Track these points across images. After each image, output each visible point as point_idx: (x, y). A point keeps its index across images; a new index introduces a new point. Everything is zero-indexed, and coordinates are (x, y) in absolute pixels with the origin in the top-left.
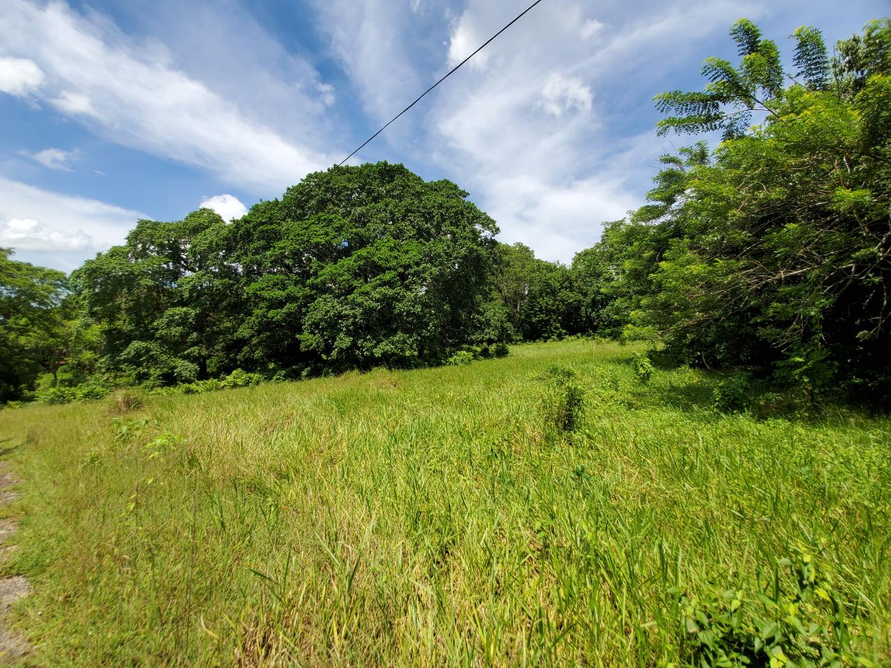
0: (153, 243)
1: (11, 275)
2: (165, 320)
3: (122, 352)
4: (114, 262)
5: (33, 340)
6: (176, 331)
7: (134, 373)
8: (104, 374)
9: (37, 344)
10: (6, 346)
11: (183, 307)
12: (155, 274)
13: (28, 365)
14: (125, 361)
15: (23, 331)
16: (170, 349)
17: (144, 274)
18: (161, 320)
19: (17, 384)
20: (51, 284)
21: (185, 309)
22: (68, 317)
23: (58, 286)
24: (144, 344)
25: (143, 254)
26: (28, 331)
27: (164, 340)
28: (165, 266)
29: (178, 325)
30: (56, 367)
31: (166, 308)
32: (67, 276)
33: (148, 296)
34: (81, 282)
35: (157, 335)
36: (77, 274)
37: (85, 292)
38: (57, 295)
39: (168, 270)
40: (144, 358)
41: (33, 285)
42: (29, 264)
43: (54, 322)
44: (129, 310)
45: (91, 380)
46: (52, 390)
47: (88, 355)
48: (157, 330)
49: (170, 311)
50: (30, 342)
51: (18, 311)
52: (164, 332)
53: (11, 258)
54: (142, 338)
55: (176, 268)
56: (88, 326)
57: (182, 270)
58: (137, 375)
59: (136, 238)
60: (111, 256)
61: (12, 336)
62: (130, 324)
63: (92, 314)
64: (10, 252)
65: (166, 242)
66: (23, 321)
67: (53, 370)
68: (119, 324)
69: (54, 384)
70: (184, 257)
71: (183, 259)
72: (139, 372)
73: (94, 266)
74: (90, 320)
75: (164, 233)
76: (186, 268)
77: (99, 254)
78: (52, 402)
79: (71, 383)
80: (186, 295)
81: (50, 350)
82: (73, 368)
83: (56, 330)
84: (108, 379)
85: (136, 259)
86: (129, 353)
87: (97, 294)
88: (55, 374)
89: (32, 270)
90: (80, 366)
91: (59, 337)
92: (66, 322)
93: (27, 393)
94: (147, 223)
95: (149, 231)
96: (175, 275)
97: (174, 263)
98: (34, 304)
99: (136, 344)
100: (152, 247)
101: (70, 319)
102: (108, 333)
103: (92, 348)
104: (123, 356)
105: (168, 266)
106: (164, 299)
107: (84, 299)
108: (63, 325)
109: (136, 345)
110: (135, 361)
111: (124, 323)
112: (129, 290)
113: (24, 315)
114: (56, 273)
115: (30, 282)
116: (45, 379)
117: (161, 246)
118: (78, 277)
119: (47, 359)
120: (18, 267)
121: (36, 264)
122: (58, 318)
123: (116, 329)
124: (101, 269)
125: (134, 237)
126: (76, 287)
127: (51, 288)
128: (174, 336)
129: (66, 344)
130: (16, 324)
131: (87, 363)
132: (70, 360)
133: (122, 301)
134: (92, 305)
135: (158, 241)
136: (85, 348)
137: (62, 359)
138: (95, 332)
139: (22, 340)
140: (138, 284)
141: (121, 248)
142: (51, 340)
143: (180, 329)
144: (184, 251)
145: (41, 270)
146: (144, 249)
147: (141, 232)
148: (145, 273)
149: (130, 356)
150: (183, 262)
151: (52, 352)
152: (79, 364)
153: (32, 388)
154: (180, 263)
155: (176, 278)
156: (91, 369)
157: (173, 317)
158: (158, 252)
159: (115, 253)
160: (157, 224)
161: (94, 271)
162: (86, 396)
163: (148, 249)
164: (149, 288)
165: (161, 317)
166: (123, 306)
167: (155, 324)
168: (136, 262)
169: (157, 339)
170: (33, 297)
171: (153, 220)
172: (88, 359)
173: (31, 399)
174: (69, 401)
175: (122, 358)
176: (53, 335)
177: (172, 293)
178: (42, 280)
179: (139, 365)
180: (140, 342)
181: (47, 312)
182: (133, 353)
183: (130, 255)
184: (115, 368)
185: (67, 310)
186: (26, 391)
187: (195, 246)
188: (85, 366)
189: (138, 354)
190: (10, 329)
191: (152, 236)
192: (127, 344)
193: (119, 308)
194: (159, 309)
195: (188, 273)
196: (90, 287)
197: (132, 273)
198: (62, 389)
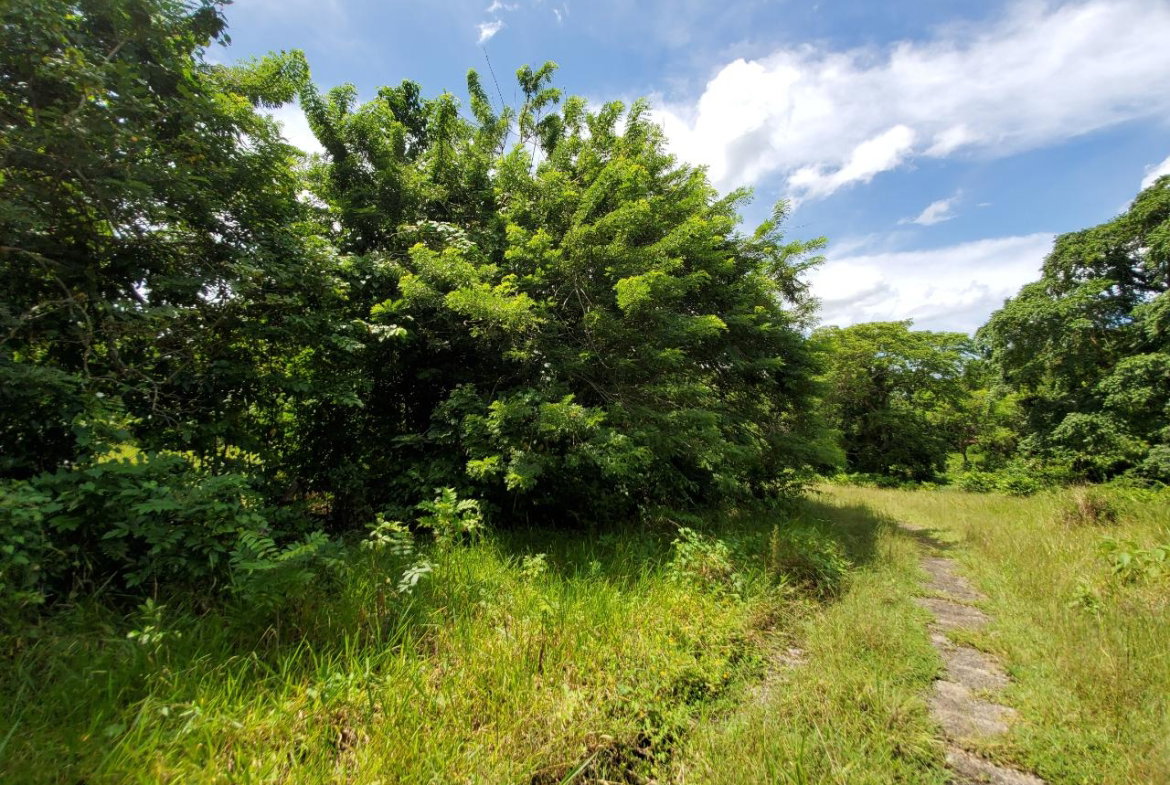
0: (1081, 264)
1: (912, 348)
2: (1117, 378)
3: (1053, 429)
4: (1029, 306)
5: (939, 416)
6: (1141, 394)
7: (1071, 461)
8: (1027, 458)
9: (943, 419)
10: (914, 421)
11: (1148, 353)
12: (1090, 310)
13: (937, 443)
14: (1058, 442)
15: (928, 406)
16: (1133, 423)
17: (1074, 314)
18: (1110, 378)
19: (927, 463)
20: (953, 350)
21: (1153, 356)
22: (974, 387)
23: (959, 351)
24: (1086, 418)
25: (1068, 284)
26: (933, 405)
27: (1119, 411)
28: (1105, 293)
29: (1143, 384)
30: (965, 446)
31: (1116, 359)
32: (971, 337)
33: (1085, 344)
34: (989, 342)
35: (1107, 403)
36: (983, 333)
37: (997, 353)
38: (960, 361)
39: (1113, 298)
40: (1089, 438)
41: (935, 354)
42: (928, 332)
43: (960, 394)
44: (1056, 370)
45: (1012, 465)
46: (967, 474)
47: (1003, 433)
48: (1105, 394)
49: (1126, 363)
50: (935, 418)
51: (923, 385)
52: (1118, 397)
53: (911, 330)
54: (1082, 408)
55: (1124, 291)
56: (1003, 395)
57: (1136, 292)
58: (1075, 463)
59: (1055, 265)
60: (1024, 300)
61: (918, 412)
62: (1061, 388)
63: (1008, 380)
64: (909, 323)
65: (1103, 256)
66: (927, 395)
67: (962, 449)
68: (1043, 390)
69: (967, 466)
70: (1138, 270)
71: (1136, 275)
72: (1079, 460)
73: (1003, 317)
74: (1007, 388)
75: (1096, 244)
76: (1144, 288)
77: (1007, 301)
78: (969, 489)
79: (986, 467)
80: (1153, 331)
81: (956, 427)
82: (985, 448)
83: (963, 402)
84: (1034, 466)
85: (1059, 294)
86: (1065, 431)
87: (1011, 352)
88: (964, 454)
89: (933, 338)
90: (994, 447)
91: (966, 411)
92: (974, 393)
93: (939, 475)
94: (1067, 238)
95: (1072, 249)
96: (1125, 304)
97: (1121, 286)
98: (937, 376)
99: (1073, 419)
100: (1080, 271)
101: (975, 389)
102: (1027, 403)
103: (1007, 423)
104: (1056, 434)
105: (1110, 292)
106: (1108, 346)
107: (997, 361)
108: (971, 397)
109: (1075, 419)
110: (1074, 442)
111: (1049, 389)
112: (1056, 340)
113: (928, 388)
114: (957, 336)
115: (931, 352)
116: (955, 460)
117: (1097, 263)
118: (984, 335)
119: (956, 437)
120: (918, 337)
121: (935, 331)
122: (963, 388)
123: (1036, 398)
124: (1014, 319)
125: (1053, 264)
126: (982, 348)
127: (953, 354)
128: (1138, 402)
129: (974, 420)
130: (921, 398)
131: (1003, 442)
132: (981, 439)
133: (1048, 357)
134: (1006, 367)
135: (1089, 259)
136: (998, 423)
137: (972, 438)
138: (1009, 405)
139: (929, 415)
140: (1070, 330)
141: (1036, 284)
142: (958, 414)
143: (1147, 391)
144: (1133, 262)
145: (941, 336)
146: (1068, 277)
147: (1061, 253)
148: (1077, 310)
149: (1066, 436)
150: (1136, 280)
151: (960, 429)
152: (993, 445)
153: (941, 469)
154: (1131, 282)
155: (1129, 309)
156: (1009, 450)
157: (1132, 371)
158: (1090, 276)
159: (1028, 294)
160: (1084, 233)
161: (1005, 323)
162: (1013, 486)
163: (1074, 274)
164: (1086, 332)
165: (1111, 373)
166: (1048, 364)
167: (1101, 385)
168: (1059, 299)
169: (1108, 409)
170: (935, 368)
171: (1078, 230)
172: (1004, 438)
173: (944, 482)
174: (988, 490)
175: (1055, 438)
176: (961, 409)
177: (1124, 334)
178: (944, 346)
179: (1081, 447)
180: (1080, 415)
181: (951, 382)
182: (1070, 432)
183: (1048, 291)
184: (1044, 452)
185: (973, 378)
186: (936, 473)
187: (1160, 245)
188: (999, 448)
189: (1078, 434)
190: (915, 405)
191: (1080, 254)
192: (1059, 418)
193: (1042, 369)
194: (1106, 363)
195: (1151, 296)
196: (1002, 345)
197: (1057, 315)
198: (979, 474)
